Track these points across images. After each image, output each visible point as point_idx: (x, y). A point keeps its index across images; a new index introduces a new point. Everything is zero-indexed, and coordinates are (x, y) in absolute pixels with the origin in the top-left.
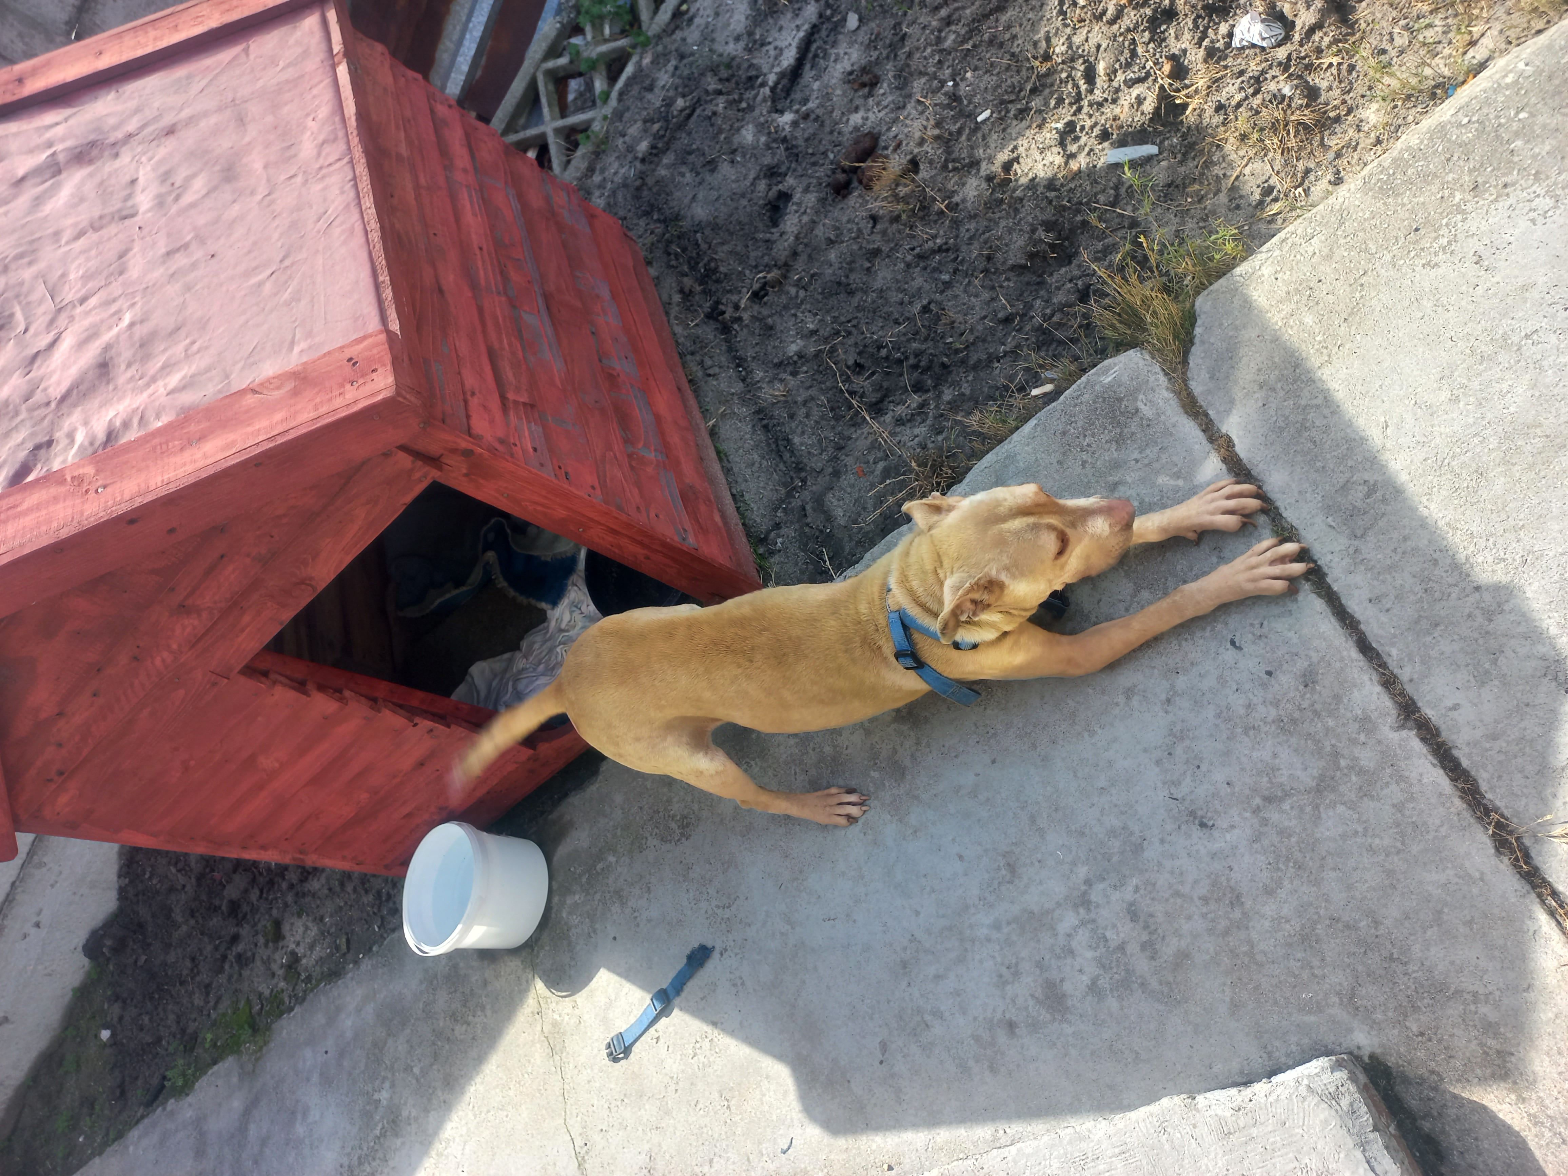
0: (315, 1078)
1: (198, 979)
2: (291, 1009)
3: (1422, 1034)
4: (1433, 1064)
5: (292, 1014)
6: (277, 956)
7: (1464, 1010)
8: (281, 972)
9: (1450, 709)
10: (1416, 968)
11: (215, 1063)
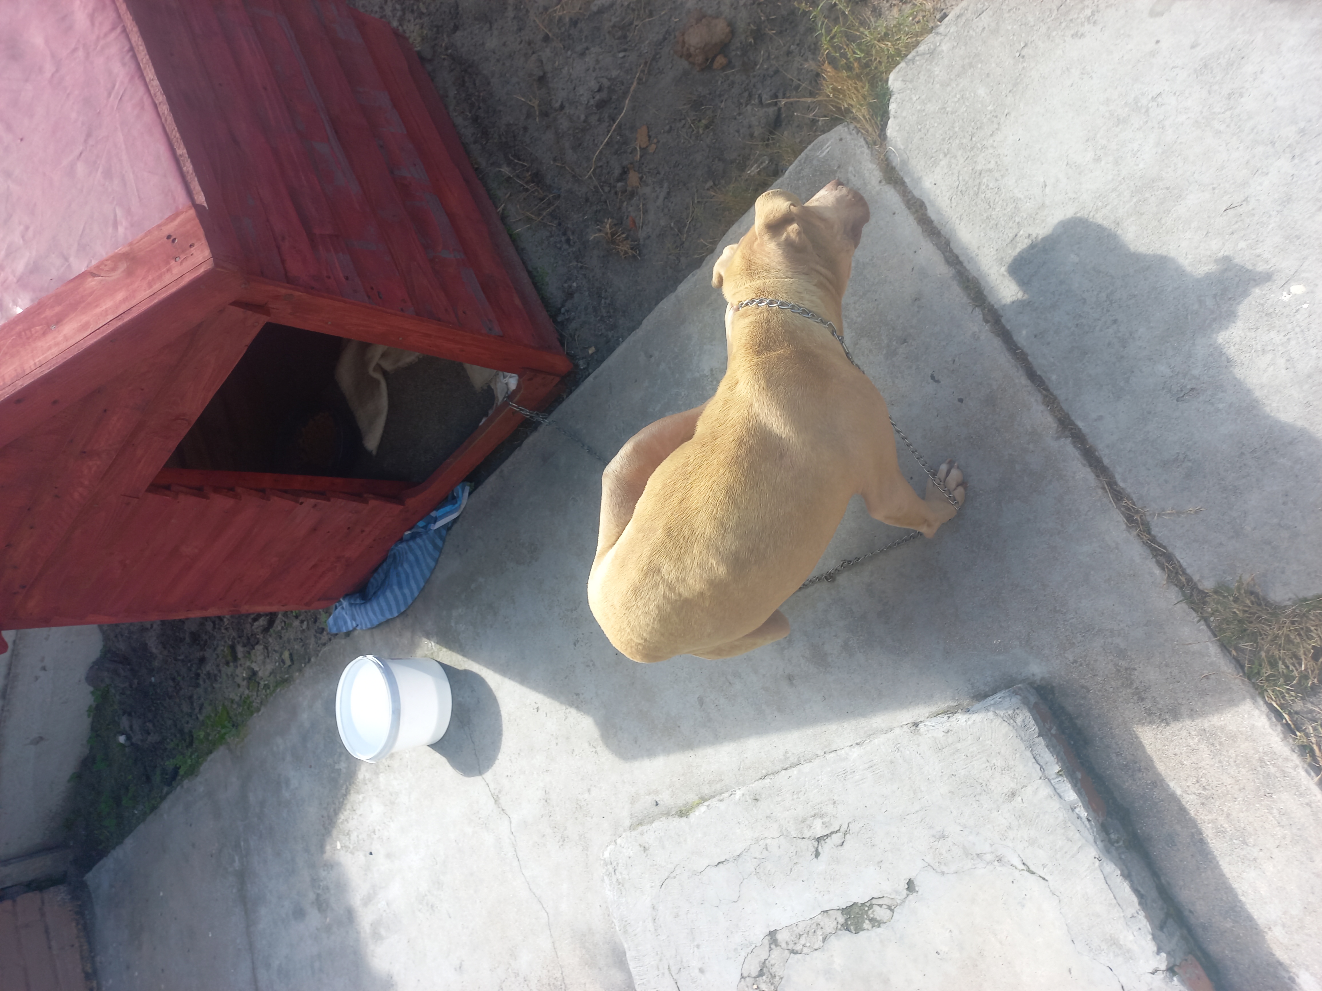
0: (289, 758)
1: (182, 693)
2: (258, 710)
3: (1075, 662)
4: (1083, 681)
5: (260, 713)
6: (238, 671)
7: (1105, 642)
8: (245, 683)
9: (1096, 420)
10: (1071, 616)
11: (211, 752)
